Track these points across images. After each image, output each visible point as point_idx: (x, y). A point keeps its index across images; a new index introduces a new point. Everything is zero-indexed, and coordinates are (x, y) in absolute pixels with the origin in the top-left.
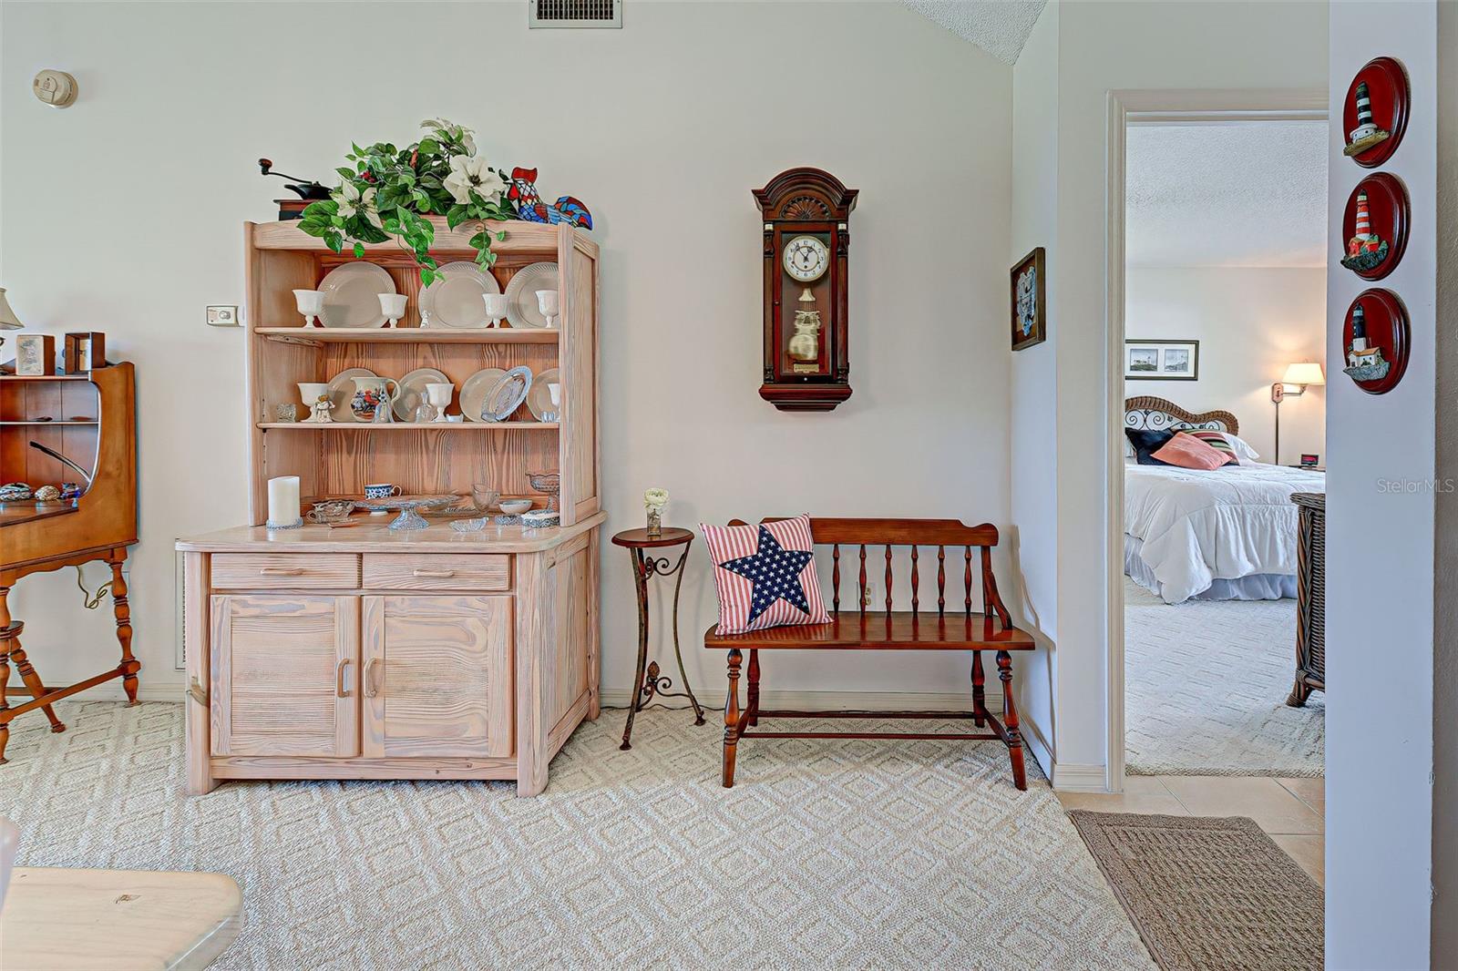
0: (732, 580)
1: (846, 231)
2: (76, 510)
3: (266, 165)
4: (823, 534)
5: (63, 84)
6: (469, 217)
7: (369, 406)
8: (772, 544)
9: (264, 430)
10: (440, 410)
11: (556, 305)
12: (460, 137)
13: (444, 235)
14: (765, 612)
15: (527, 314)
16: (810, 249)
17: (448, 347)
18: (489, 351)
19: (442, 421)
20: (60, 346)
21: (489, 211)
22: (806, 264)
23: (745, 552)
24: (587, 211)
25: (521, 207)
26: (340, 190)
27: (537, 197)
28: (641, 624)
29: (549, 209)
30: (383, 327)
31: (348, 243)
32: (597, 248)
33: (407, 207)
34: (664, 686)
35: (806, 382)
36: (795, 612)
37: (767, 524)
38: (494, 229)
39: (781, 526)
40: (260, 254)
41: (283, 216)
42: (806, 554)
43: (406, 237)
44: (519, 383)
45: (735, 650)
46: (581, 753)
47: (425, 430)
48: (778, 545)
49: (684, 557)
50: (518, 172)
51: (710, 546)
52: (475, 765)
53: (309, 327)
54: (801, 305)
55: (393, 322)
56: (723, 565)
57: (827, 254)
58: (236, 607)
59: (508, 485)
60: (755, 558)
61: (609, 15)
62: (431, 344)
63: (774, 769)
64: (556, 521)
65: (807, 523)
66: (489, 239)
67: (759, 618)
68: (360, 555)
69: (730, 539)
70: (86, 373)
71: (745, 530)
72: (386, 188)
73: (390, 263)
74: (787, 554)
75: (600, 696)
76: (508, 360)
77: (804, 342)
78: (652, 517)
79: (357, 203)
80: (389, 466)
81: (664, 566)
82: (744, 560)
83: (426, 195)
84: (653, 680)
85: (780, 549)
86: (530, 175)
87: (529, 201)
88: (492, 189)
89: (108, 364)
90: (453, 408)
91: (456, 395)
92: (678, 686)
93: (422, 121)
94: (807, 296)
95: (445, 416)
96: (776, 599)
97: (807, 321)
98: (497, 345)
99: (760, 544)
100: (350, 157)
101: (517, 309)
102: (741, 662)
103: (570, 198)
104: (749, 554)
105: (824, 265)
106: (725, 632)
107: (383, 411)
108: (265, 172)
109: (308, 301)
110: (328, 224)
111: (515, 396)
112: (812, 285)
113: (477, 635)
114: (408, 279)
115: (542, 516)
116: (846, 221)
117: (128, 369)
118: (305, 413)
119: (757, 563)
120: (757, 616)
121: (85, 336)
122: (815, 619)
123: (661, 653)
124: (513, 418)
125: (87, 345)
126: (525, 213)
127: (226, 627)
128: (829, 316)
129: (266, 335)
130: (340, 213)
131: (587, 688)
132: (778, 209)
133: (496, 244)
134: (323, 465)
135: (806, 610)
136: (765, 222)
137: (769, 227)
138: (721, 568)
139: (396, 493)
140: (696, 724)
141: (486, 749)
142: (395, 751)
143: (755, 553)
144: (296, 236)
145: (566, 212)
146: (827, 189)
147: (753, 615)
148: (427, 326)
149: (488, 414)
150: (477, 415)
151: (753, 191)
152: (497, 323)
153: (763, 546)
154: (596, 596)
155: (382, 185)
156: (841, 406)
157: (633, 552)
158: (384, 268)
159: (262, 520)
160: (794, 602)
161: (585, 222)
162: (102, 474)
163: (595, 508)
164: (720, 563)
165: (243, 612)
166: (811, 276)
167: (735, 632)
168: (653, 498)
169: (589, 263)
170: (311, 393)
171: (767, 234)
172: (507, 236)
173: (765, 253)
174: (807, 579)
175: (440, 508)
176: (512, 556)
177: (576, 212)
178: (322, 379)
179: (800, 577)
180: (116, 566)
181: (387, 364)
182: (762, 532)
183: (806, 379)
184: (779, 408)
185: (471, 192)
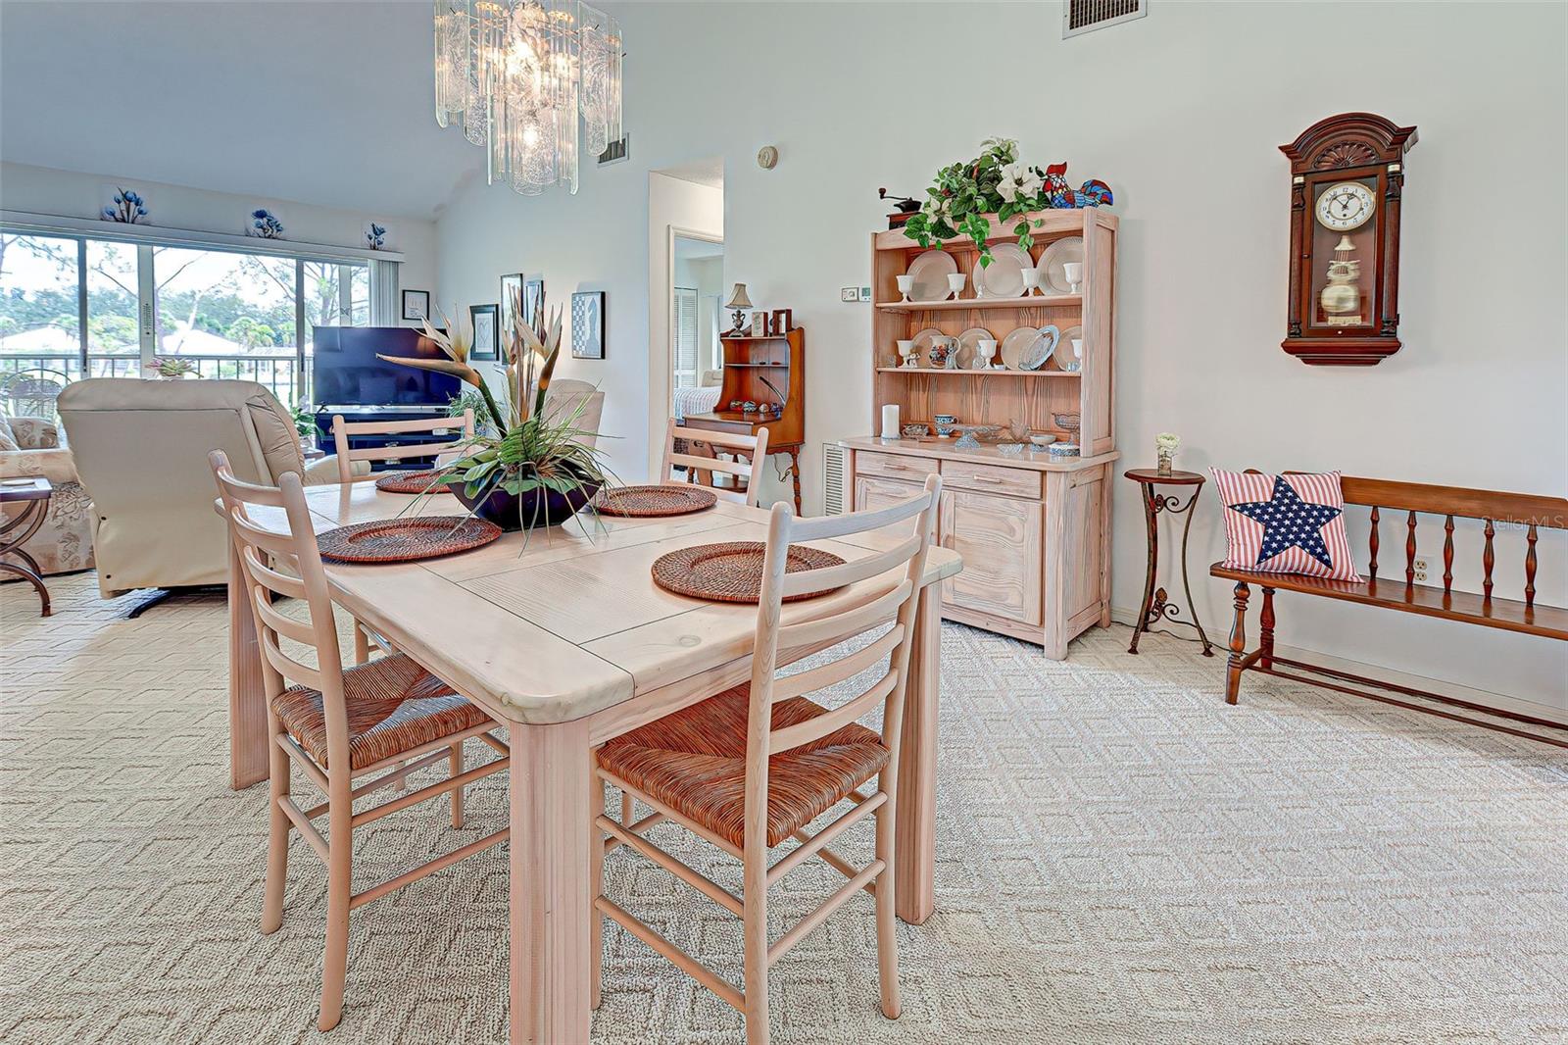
0: (1241, 521)
1: (1400, 172)
2: (780, 419)
3: (882, 192)
4: (1356, 493)
5: (771, 153)
6: (1015, 213)
7: (941, 356)
8: (1290, 494)
9: (879, 372)
10: (988, 361)
11: (1081, 273)
12: (1009, 149)
13: (997, 226)
14: (1277, 556)
15: (1055, 282)
16: (1352, 196)
17: (992, 312)
18: (1023, 313)
19: (988, 369)
20: (770, 317)
21: (1029, 205)
22: (1345, 211)
23: (1258, 498)
24: (1109, 190)
25: (1053, 197)
26: (928, 205)
27: (1066, 186)
28: (1150, 551)
29: (1076, 194)
30: (948, 299)
31: (933, 240)
32: (1117, 220)
33: (971, 211)
34: (1172, 612)
35: (1340, 336)
36: (1314, 562)
37: (1286, 476)
38: (1033, 218)
39: (1303, 481)
40: (879, 253)
41: (892, 227)
42: (1332, 510)
43: (972, 233)
44: (1047, 341)
45: (1242, 583)
46: (1093, 645)
47: (975, 375)
48: (1296, 496)
49: (1194, 498)
50: (1052, 169)
51: (1220, 488)
52: (1014, 625)
53: (905, 303)
54: (1336, 256)
55: (956, 294)
56: (1233, 507)
57: (1373, 199)
58: (869, 486)
59: (1036, 422)
60: (1269, 504)
61: (1134, 7)
62: (980, 309)
63: (1282, 705)
64: (1077, 452)
65: (1337, 482)
66: (1028, 227)
67: (1270, 560)
68: (940, 460)
69: (1241, 484)
70: (783, 334)
71: (1259, 478)
72: (958, 199)
73: (953, 249)
74: (1307, 507)
75: (1111, 611)
76: (1038, 321)
77: (1340, 294)
78: (1163, 458)
79: (939, 212)
80: (949, 402)
81: (1173, 504)
82: (1256, 505)
83: (985, 200)
84: (1160, 604)
85: (1298, 500)
86: (1060, 169)
87: (1060, 191)
88: (1032, 186)
89: (793, 329)
90: (996, 359)
91: (998, 348)
92: (1185, 615)
93: (981, 142)
94: (1345, 245)
95: (992, 366)
96: (1291, 546)
97: (1345, 270)
98: (1029, 308)
99: (1275, 492)
100: (935, 180)
101: (1046, 278)
102: (1248, 596)
103: (1094, 181)
104: (1262, 499)
105: (1369, 211)
106: (1232, 566)
107: (950, 360)
108: (882, 197)
109: (904, 283)
110: (922, 229)
111: (1045, 349)
112: (1352, 233)
113: (1016, 528)
114: (966, 260)
115: (1066, 447)
116: (1399, 161)
117: (801, 330)
118: (900, 362)
119: (1270, 510)
120: (1268, 558)
121: (782, 312)
122: (1340, 575)
123: (1169, 580)
124: (1042, 367)
125: (783, 316)
126: (1056, 202)
127: (863, 499)
128: (1372, 264)
129: (881, 308)
130: (929, 221)
131: (1099, 599)
132: (1311, 159)
133: (1033, 230)
134: (907, 398)
135: (1327, 563)
136: (1295, 174)
137: (1300, 180)
138: (1230, 510)
139: (955, 422)
140: (1204, 654)
141: (1019, 615)
142: (960, 601)
143: (1269, 500)
144: (901, 239)
145: (1090, 194)
146: (1374, 131)
147: (1263, 556)
148: (981, 298)
149: (1024, 364)
150: (1013, 365)
151: (1280, 148)
152: (1031, 291)
153: (1278, 495)
154: (1109, 518)
155: (956, 196)
156: (1387, 361)
157: (1143, 484)
158: (950, 253)
159: (878, 433)
160: (1312, 552)
161: (1108, 200)
162: (790, 398)
163: (1110, 446)
164: (1230, 504)
165: (872, 490)
166: (1350, 224)
167: (1243, 568)
168: (1164, 441)
169: (1109, 234)
170: (904, 347)
171: (1296, 188)
172: (1042, 223)
173: (1293, 206)
174: (1330, 533)
175: (985, 436)
176: (1043, 473)
177: (1099, 192)
178: (908, 338)
179: (1322, 530)
180: (795, 457)
181: (949, 325)
182: (1279, 482)
183: (1340, 332)
184: (1306, 361)
185: (1016, 192)
